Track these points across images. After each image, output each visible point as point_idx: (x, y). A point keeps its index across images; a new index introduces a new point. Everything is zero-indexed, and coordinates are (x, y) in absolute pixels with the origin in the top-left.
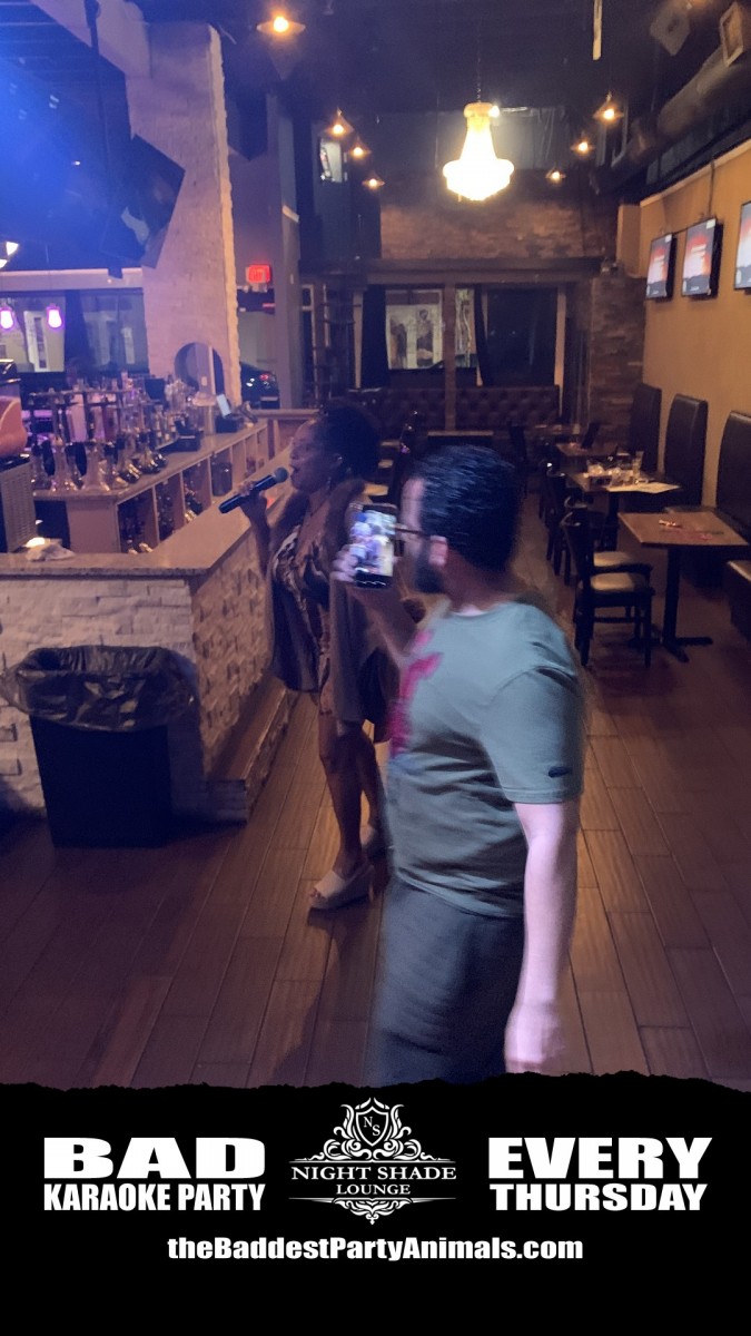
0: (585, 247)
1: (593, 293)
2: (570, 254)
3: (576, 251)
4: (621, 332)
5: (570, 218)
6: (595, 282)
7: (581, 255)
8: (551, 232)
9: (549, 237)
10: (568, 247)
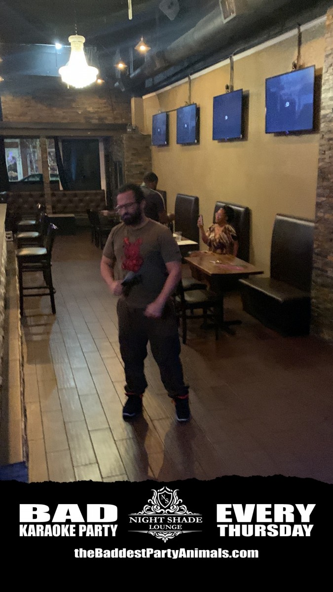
0: (115, 119)
1: (124, 142)
2: (107, 122)
3: (109, 120)
4: (140, 163)
5: (105, 104)
6: (125, 136)
7: (113, 122)
8: (96, 110)
9: (96, 112)
10: (106, 118)
